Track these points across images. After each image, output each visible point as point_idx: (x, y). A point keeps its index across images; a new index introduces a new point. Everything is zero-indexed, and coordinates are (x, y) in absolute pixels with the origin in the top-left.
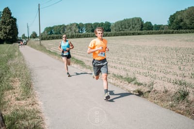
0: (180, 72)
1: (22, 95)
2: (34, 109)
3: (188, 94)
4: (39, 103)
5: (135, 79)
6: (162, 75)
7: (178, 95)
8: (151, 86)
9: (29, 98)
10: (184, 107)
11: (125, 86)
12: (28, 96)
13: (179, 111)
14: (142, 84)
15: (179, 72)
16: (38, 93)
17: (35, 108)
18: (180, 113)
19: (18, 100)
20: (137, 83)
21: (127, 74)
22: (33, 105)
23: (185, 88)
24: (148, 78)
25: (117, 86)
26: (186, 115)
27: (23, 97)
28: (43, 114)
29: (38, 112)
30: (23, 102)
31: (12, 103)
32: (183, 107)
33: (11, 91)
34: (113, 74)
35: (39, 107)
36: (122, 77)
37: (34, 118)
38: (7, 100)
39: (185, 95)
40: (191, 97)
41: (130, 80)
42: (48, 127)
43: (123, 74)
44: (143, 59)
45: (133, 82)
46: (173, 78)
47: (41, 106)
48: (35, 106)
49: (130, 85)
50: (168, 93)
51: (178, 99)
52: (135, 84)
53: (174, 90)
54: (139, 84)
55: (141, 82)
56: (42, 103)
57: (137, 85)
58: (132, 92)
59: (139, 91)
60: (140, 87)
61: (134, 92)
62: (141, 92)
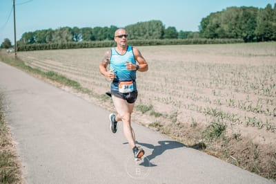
0: (215, 98)
2: (5, 152)
3: (224, 129)
4: (13, 142)
5: (151, 107)
6: (189, 102)
7: (212, 130)
8: (174, 118)
10: (220, 147)
11: (137, 117)
13: (212, 152)
14: (161, 115)
15: (212, 98)
16: (11, 128)
17: (7, 150)
18: (213, 155)
20: (155, 113)
21: (140, 101)
22: (3, 145)
23: (221, 120)
24: (170, 106)
26: (221, 158)
28: (19, 159)
29: (12, 156)
32: (218, 146)
35: (12, 149)
37: (5, 164)
39: (220, 130)
40: (229, 133)
41: (144, 110)
42: (26, 178)
44: (163, 79)
45: (149, 112)
46: (204, 106)
47: (16, 147)
48: (7, 148)
49: (144, 116)
50: (197, 128)
51: (211, 136)
52: (152, 114)
53: (206, 123)
54: (158, 115)
55: (160, 112)
56: (17, 143)
57: (154, 116)
58: (147, 126)
59: (157, 125)
60: (158, 119)
61: (150, 125)
62: (160, 126)
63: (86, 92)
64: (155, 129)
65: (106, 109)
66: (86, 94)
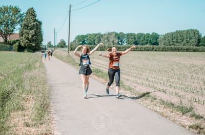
1: (34, 120)
4: (56, 133)
5: (191, 109)
9: (42, 124)
11: (177, 118)
12: (42, 121)
14: (202, 117)
16: (55, 117)
19: (27, 126)
20: (195, 114)
21: (181, 102)
25: (166, 117)
27: (34, 123)
30: (33, 130)
31: (17, 130)
33: (20, 113)
34: (161, 100)
36: (173, 105)
38: (12, 125)
41: (185, 111)
43: (175, 100)
45: (190, 113)
49: (184, 117)
52: (192, 116)
54: (198, 117)
55: (201, 114)
57: (194, 118)
58: (187, 128)
59: (197, 127)
60: (199, 121)
61: (190, 127)
62: (201, 129)
63: (128, 90)
64: (196, 131)
65: (147, 107)
66: (128, 92)
